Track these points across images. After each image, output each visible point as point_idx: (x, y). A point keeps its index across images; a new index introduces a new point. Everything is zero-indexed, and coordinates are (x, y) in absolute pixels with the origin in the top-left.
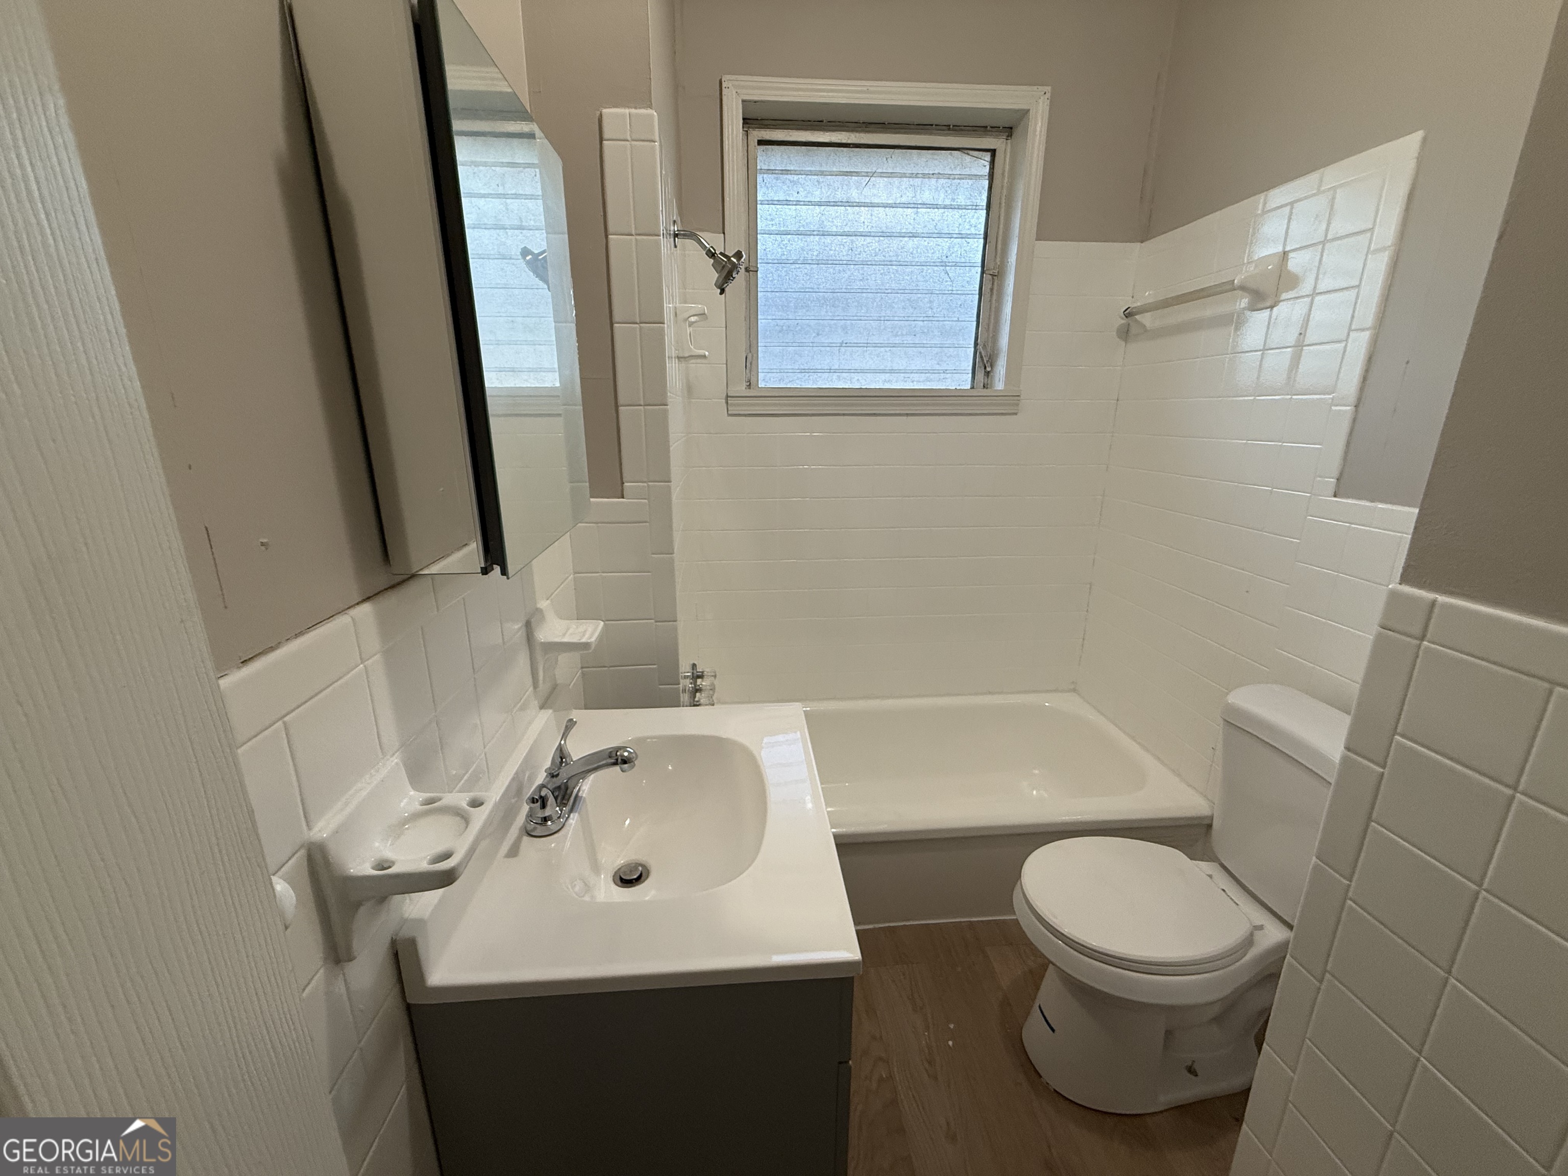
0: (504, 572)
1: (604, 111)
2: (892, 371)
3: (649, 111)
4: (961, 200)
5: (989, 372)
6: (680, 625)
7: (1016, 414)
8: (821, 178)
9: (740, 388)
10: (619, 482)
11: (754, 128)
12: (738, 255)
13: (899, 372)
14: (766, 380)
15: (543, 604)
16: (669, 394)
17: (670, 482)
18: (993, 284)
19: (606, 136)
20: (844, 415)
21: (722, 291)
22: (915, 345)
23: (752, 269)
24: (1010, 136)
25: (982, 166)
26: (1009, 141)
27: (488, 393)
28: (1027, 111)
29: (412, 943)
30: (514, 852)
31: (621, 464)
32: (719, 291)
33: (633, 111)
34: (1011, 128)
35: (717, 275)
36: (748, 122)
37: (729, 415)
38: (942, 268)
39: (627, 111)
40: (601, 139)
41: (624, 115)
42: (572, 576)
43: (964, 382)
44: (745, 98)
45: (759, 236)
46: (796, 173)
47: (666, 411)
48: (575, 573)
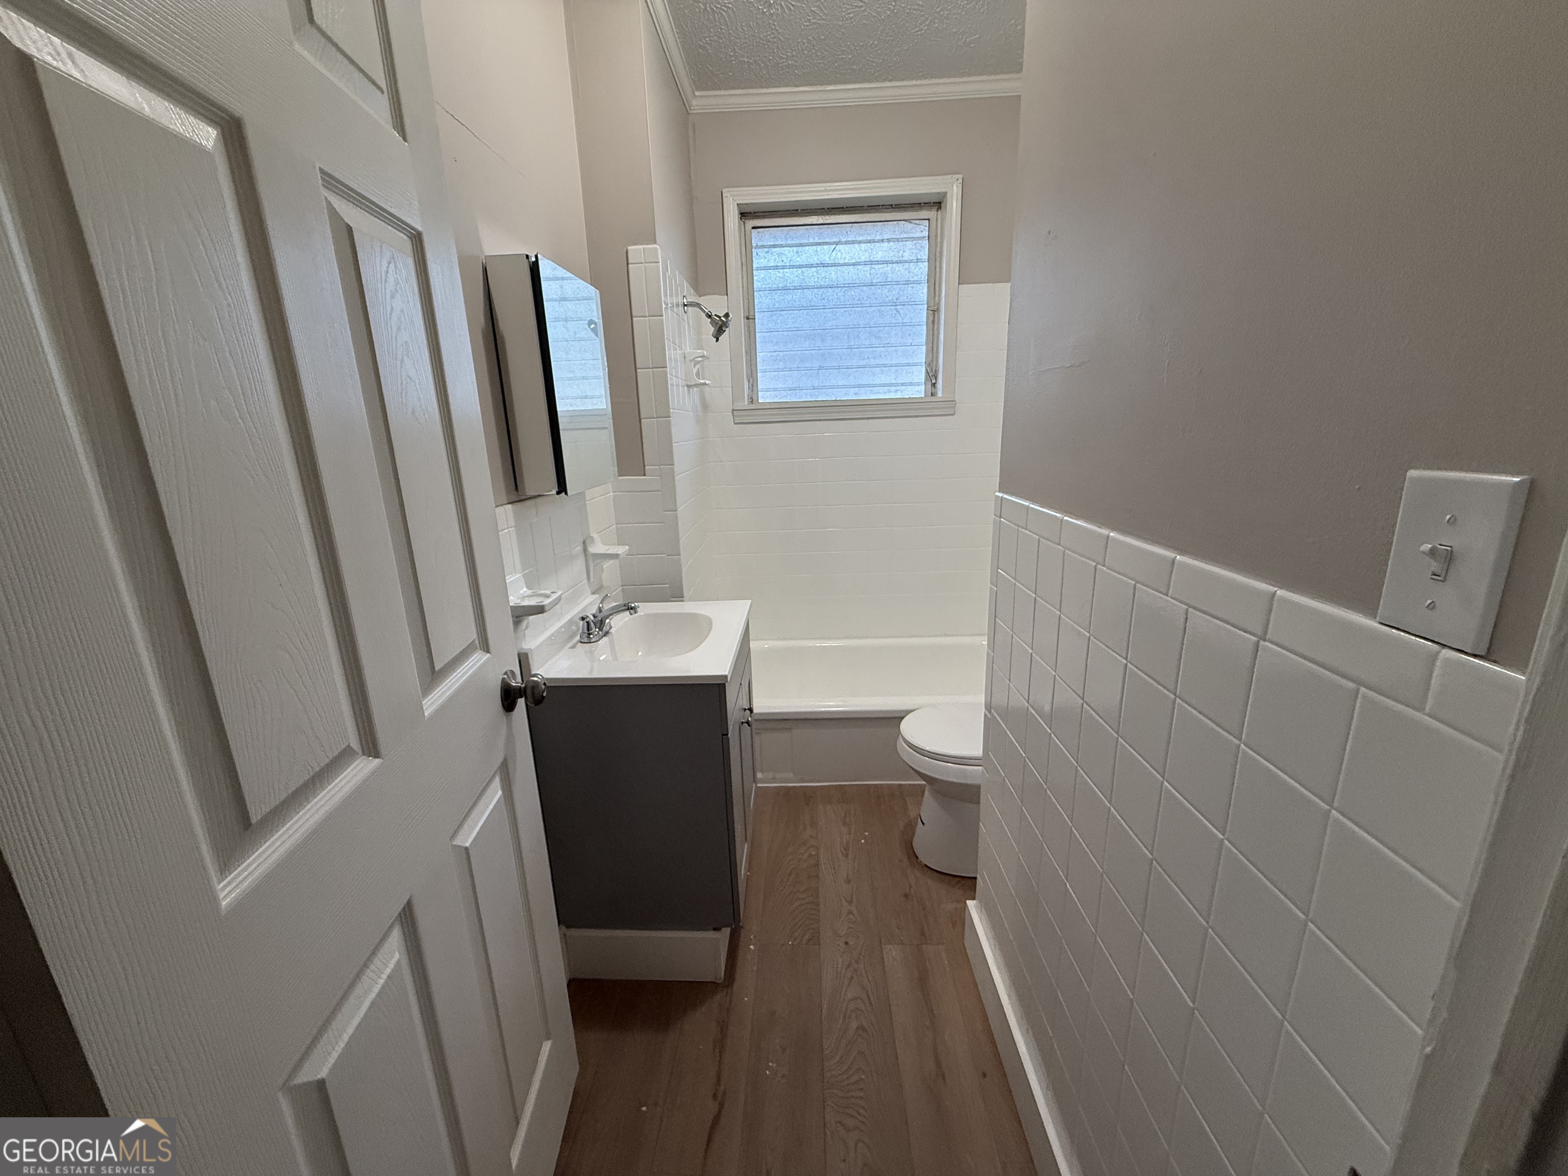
0: (566, 494)
1: (629, 248)
2: (859, 386)
3: (655, 246)
4: (907, 256)
5: (934, 384)
6: (682, 557)
7: (953, 415)
8: (800, 249)
9: (745, 403)
10: (642, 465)
11: (749, 219)
12: (727, 315)
13: (864, 386)
14: (764, 398)
15: (595, 535)
16: (671, 410)
17: (673, 465)
18: (934, 317)
19: (630, 261)
20: (820, 420)
21: (717, 340)
22: (877, 366)
23: (750, 317)
24: (939, 208)
25: (922, 230)
26: (939, 213)
27: (559, 414)
28: (946, 193)
29: (526, 655)
30: (573, 647)
31: (643, 454)
32: (715, 339)
33: (645, 246)
34: (940, 203)
35: (713, 329)
36: (744, 215)
37: (735, 423)
38: (893, 307)
39: (641, 247)
40: (628, 264)
41: (640, 249)
42: (614, 526)
43: (918, 392)
44: (739, 202)
45: (756, 293)
46: (781, 246)
47: (669, 422)
48: (617, 524)
